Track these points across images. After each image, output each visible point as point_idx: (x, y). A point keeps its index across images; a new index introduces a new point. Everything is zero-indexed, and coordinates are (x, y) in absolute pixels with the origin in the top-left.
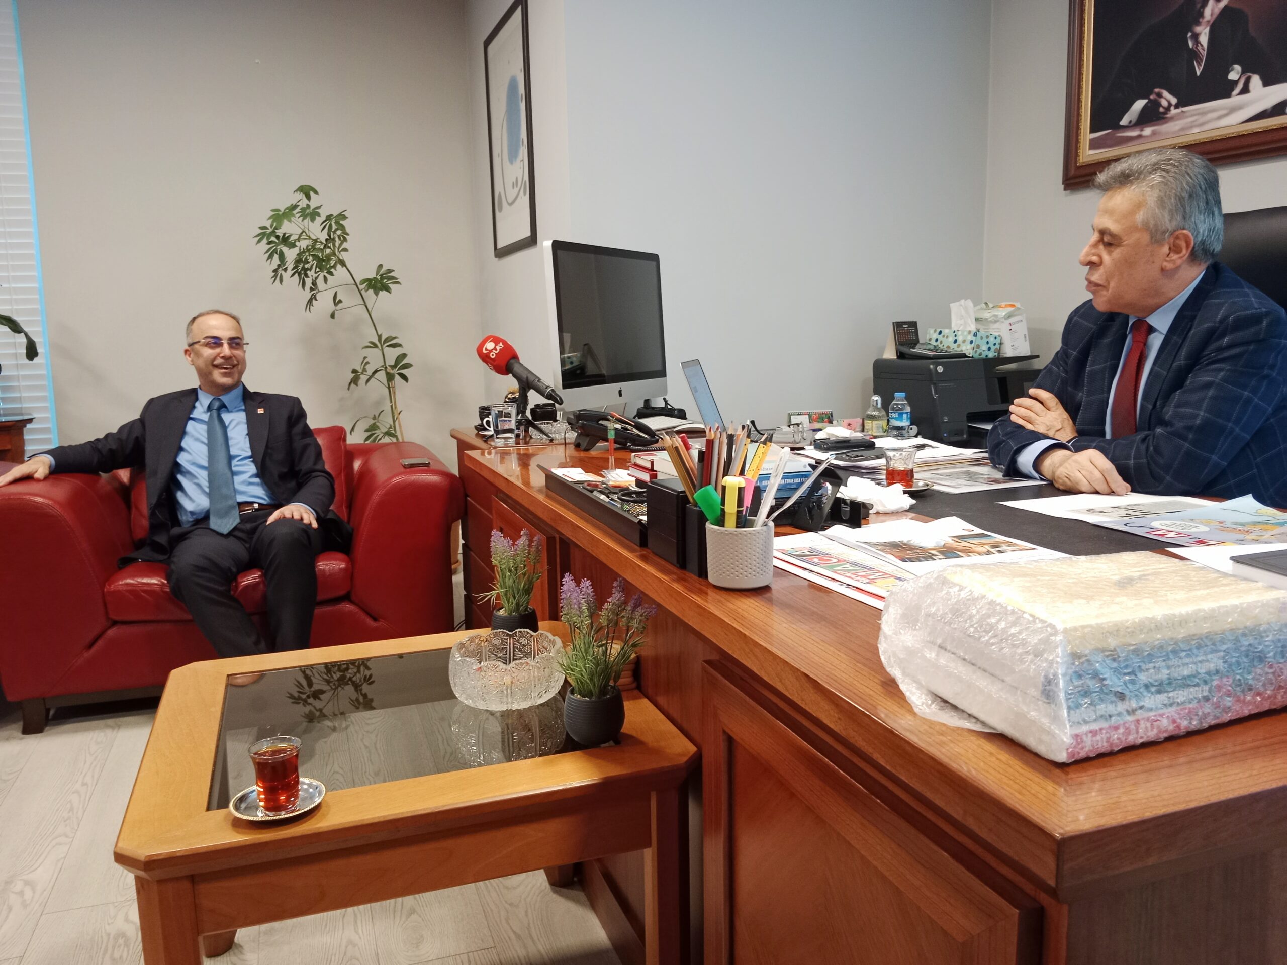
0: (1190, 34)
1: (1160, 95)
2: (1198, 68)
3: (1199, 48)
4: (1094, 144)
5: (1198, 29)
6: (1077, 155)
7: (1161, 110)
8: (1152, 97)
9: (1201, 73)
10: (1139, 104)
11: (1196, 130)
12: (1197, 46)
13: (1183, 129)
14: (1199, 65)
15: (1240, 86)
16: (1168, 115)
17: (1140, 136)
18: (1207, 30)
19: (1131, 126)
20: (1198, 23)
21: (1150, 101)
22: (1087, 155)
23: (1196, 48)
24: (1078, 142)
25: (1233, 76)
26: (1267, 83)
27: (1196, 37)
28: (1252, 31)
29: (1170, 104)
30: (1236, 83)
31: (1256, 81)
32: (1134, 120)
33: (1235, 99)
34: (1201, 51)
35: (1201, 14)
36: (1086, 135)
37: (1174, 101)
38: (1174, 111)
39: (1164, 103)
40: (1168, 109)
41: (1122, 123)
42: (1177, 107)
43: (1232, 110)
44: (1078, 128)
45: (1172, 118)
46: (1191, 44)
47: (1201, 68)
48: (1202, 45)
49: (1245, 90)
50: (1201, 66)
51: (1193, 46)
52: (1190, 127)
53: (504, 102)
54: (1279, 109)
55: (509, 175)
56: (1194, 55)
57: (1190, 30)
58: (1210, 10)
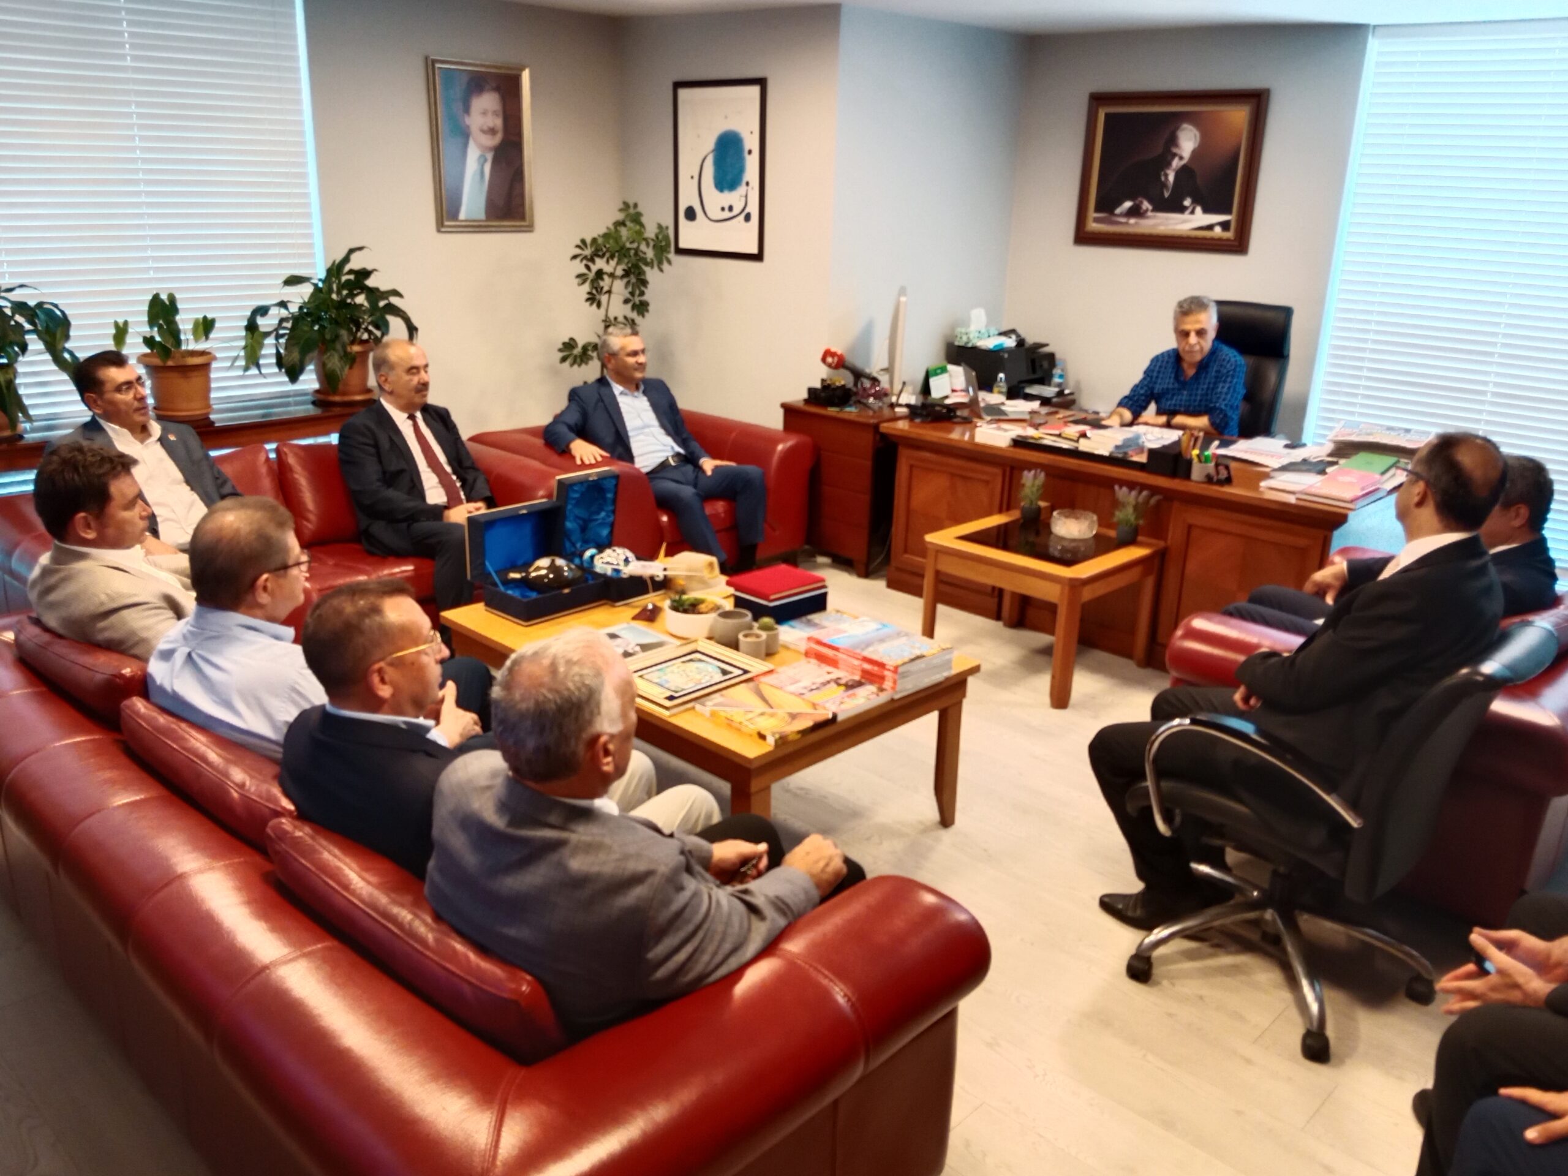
0: (1163, 173)
1: (1141, 203)
2: (1166, 194)
3: (1168, 183)
4: (1096, 220)
5: (1168, 172)
7: (1142, 211)
8: (1137, 202)
9: (1169, 196)
10: (1128, 204)
11: (1162, 227)
13: (1154, 225)
14: (1167, 191)
15: (1190, 210)
16: (1146, 215)
18: (1173, 174)
19: (1121, 215)
20: (1168, 168)
21: (1135, 204)
22: (1093, 226)
23: (1166, 182)
24: (1086, 216)
25: (1187, 202)
26: (1205, 211)
27: (1166, 175)
28: (1200, 182)
30: (1185, 208)
31: (1199, 210)
32: (1125, 211)
33: (1186, 216)
35: (1170, 164)
36: (1092, 214)
37: (1150, 207)
38: (1149, 213)
39: (1144, 207)
40: (1147, 210)
41: (1118, 211)
42: (1152, 211)
43: (1184, 221)
44: (1087, 209)
45: (1148, 218)
46: (1163, 178)
48: (1170, 181)
49: (1192, 212)
50: (1168, 194)
51: (1165, 180)
52: (1159, 225)
53: (710, 144)
54: (1210, 227)
55: (716, 200)
56: (1164, 185)
57: (1163, 170)
58: (1176, 163)
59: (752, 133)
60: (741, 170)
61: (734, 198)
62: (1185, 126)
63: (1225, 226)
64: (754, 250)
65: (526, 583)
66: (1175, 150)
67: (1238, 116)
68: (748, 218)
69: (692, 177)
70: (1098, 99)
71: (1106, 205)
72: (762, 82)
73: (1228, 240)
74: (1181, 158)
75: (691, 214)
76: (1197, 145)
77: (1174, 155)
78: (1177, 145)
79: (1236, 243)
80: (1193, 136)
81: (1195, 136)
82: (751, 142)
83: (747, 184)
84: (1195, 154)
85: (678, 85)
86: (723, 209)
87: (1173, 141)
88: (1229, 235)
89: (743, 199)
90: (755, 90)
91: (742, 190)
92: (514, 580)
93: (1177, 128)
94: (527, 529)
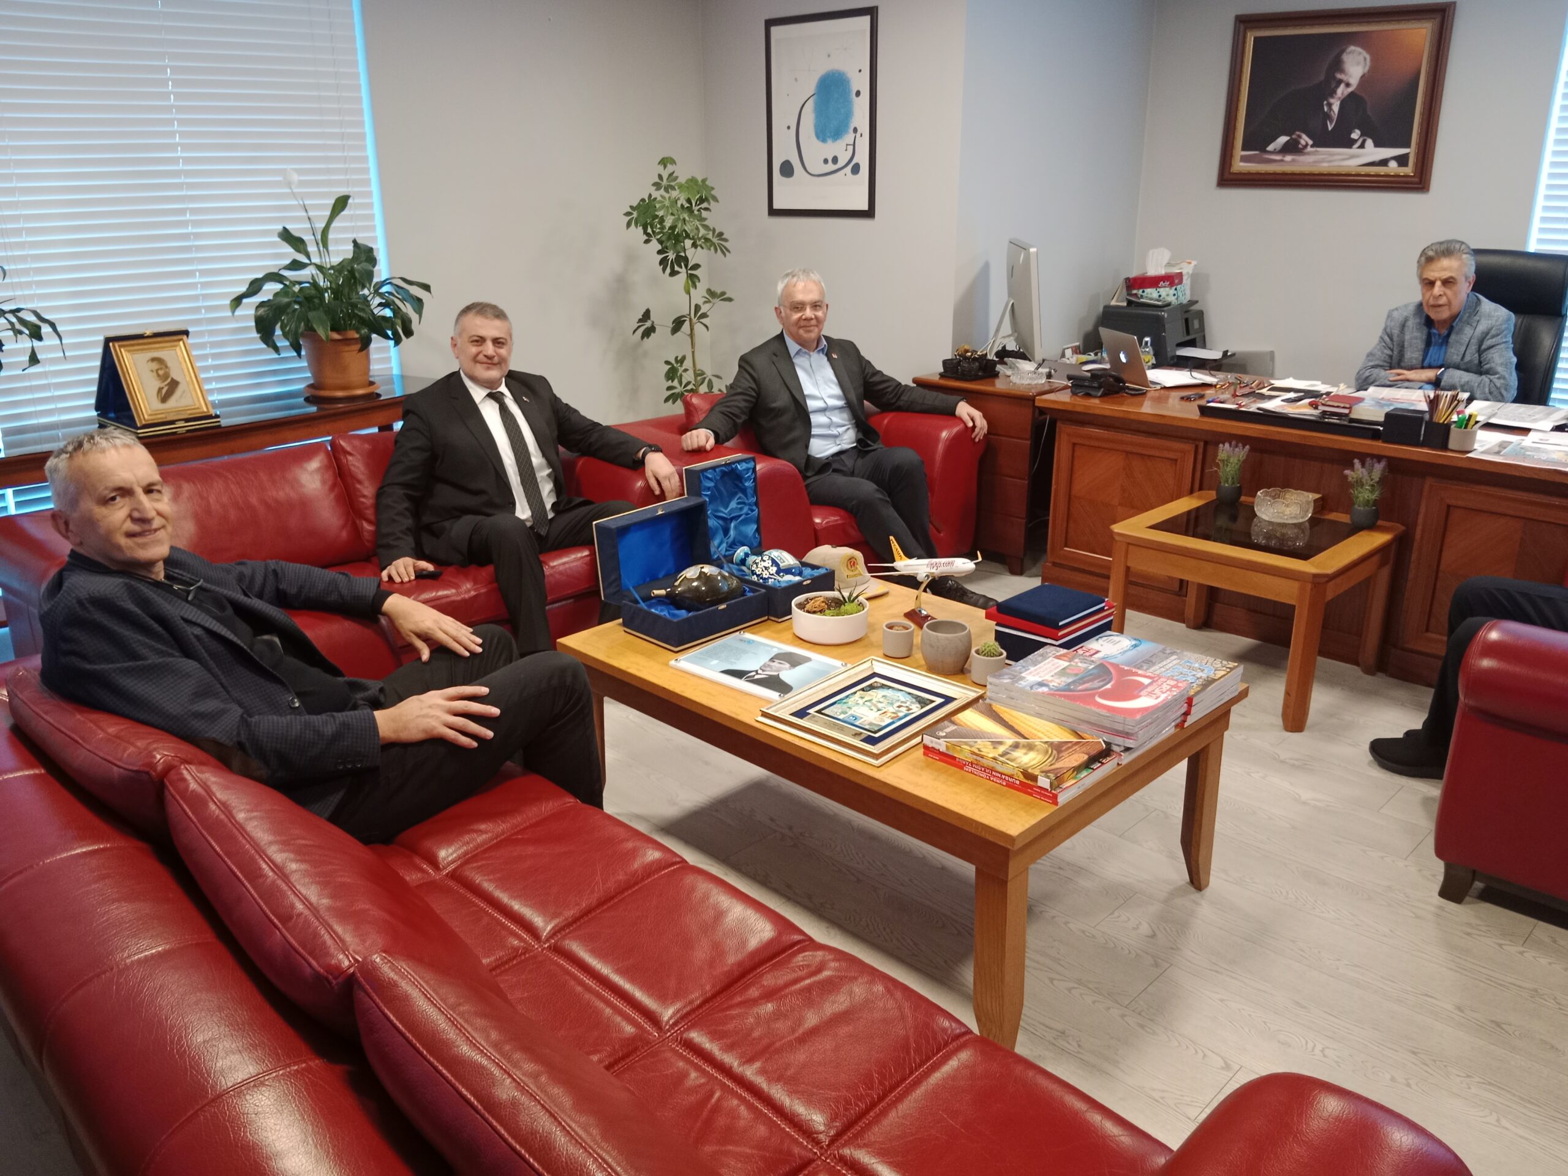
0: (1325, 102)
1: (1300, 137)
2: (1330, 125)
3: (1332, 113)
4: (1244, 159)
5: (1332, 101)
6: (1230, 165)
7: (1300, 146)
8: (1294, 136)
9: (1332, 130)
10: (1283, 139)
11: (1325, 164)
13: (1315, 162)
14: (1331, 123)
15: (1359, 143)
16: (1306, 151)
17: (1282, 161)
18: (1339, 103)
19: (1276, 152)
20: (1332, 97)
21: (1291, 139)
22: (1239, 166)
23: (1330, 112)
24: (1231, 156)
25: (1356, 134)
26: (1377, 144)
27: (1330, 105)
28: (1369, 113)
29: (1307, 144)
30: (1356, 141)
31: (1369, 143)
32: (1278, 148)
33: (1354, 150)
34: (1333, 115)
35: (1334, 92)
36: (1239, 152)
37: (1310, 142)
38: (1309, 149)
39: (1303, 142)
40: (1306, 146)
41: (1270, 148)
42: (1312, 146)
43: (1352, 157)
44: (1232, 147)
45: (1308, 154)
46: (1326, 109)
47: (1332, 126)
48: (1334, 112)
49: (1362, 146)
52: (1323, 161)
53: (809, 86)
54: (1384, 163)
55: (816, 151)
56: (1328, 116)
57: (1327, 100)
58: (1342, 91)
59: (860, 71)
60: (849, 115)
61: (839, 148)
62: (1352, 48)
63: (1402, 160)
64: (865, 207)
65: (674, 601)
66: (1339, 76)
67: (1421, 33)
68: (856, 169)
69: (789, 128)
70: (1245, 22)
71: (1256, 141)
72: (872, 12)
73: (1405, 176)
74: (1348, 85)
75: (787, 170)
76: (1367, 68)
77: (1340, 82)
78: (1342, 71)
79: (1416, 180)
80: (1361, 58)
81: (1365, 59)
82: (861, 82)
83: (855, 130)
84: (1364, 79)
85: (770, 23)
86: (826, 161)
87: (1337, 65)
88: (1407, 170)
89: (851, 148)
90: (866, 20)
91: (849, 138)
92: (658, 597)
93: (1343, 51)
94: (667, 533)
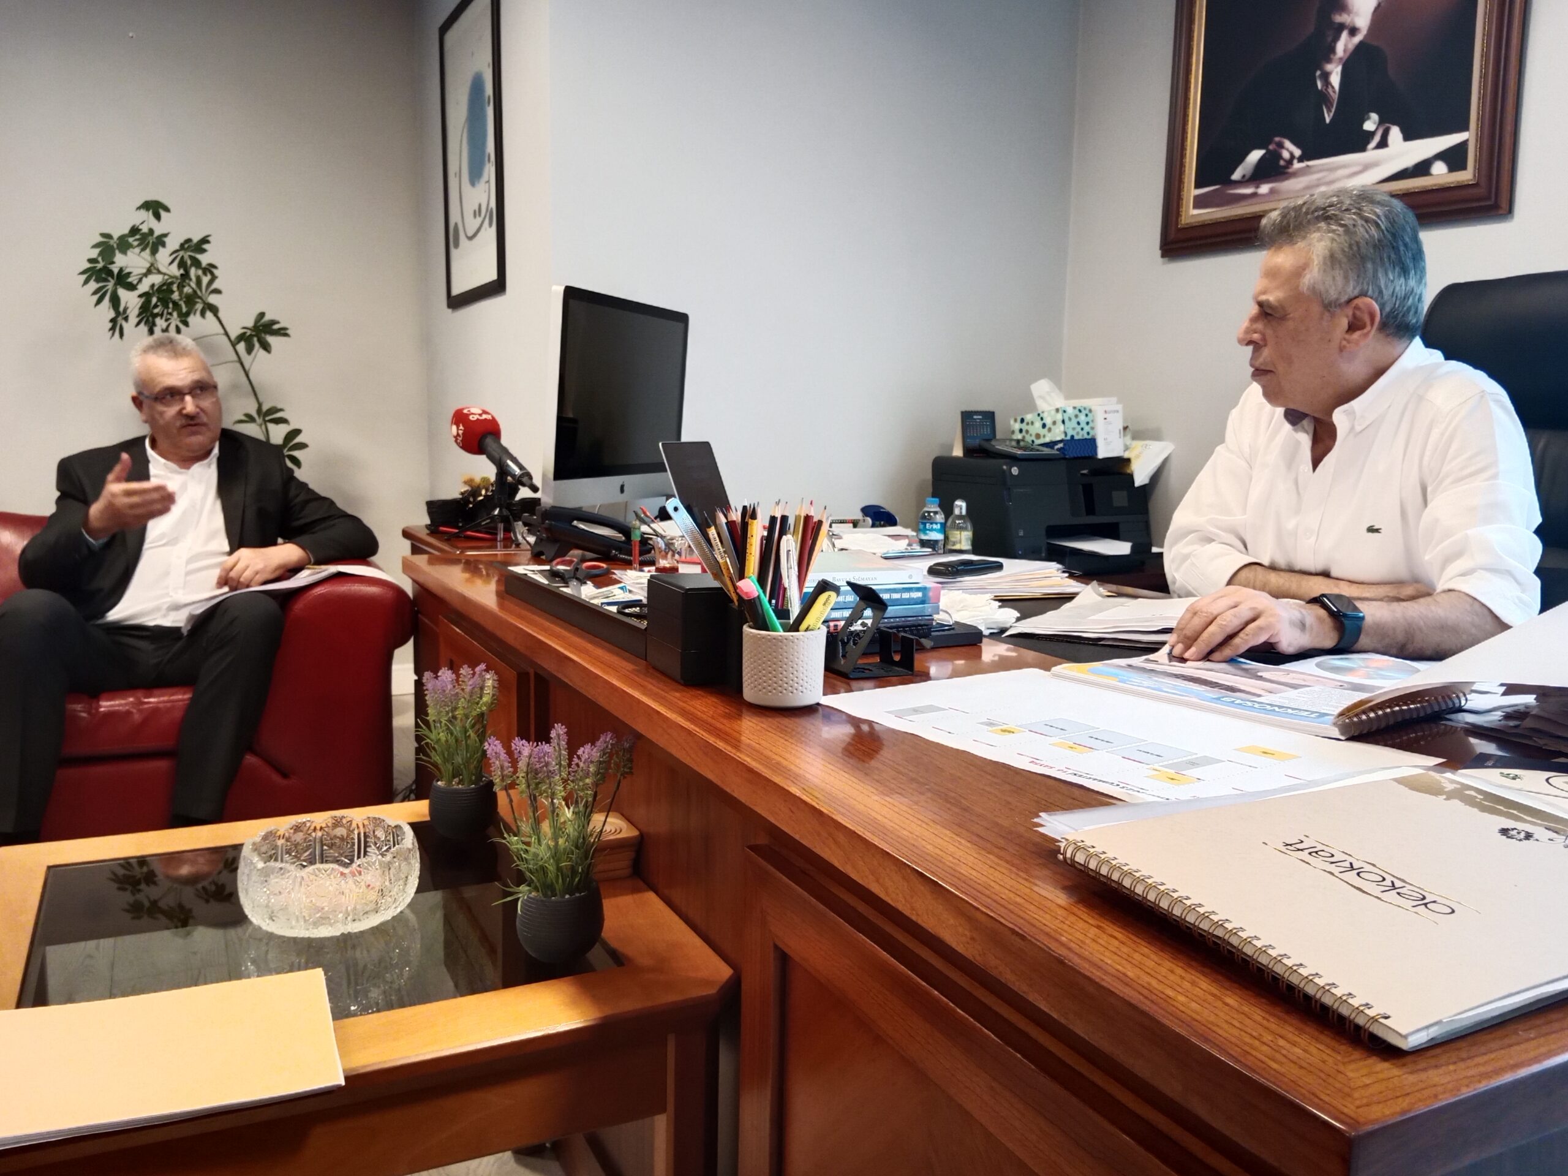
0: (1318, 73)
1: (1281, 146)
2: (1328, 113)
3: (1330, 90)
4: (1200, 202)
5: (1329, 67)
6: (1178, 215)
7: (1282, 163)
8: (1271, 147)
9: (1331, 121)
10: (1255, 155)
12: (1327, 87)
14: (1329, 110)
15: (1377, 139)
16: (1290, 170)
17: (1255, 195)
18: (1339, 69)
19: (1244, 182)
20: (1329, 61)
21: (1268, 152)
22: (1192, 214)
23: (1326, 90)
24: (1180, 198)
25: (1369, 126)
26: (1409, 135)
27: (1326, 76)
29: (1292, 158)
30: (1372, 134)
31: (1395, 133)
32: (1248, 174)
33: (1371, 154)
34: (1332, 93)
35: (1333, 50)
36: (1191, 191)
37: (1297, 152)
38: (1297, 165)
39: (1286, 155)
40: (1290, 162)
41: (1236, 176)
42: (1301, 160)
43: (1366, 167)
44: (1181, 181)
46: (1319, 85)
47: (1332, 114)
48: (1333, 87)
49: (1383, 144)
50: (1331, 111)
51: (1322, 86)
53: (464, 106)
54: (1422, 168)
55: (470, 201)
56: (1323, 98)
57: (1318, 68)
58: (1344, 45)
63: (1454, 158)
64: (496, 274)
66: (1339, 18)
71: (1216, 166)
73: (1461, 187)
74: (1353, 31)
78: (1344, 8)
79: (1481, 191)
84: (1380, 13)
88: (1465, 176)
